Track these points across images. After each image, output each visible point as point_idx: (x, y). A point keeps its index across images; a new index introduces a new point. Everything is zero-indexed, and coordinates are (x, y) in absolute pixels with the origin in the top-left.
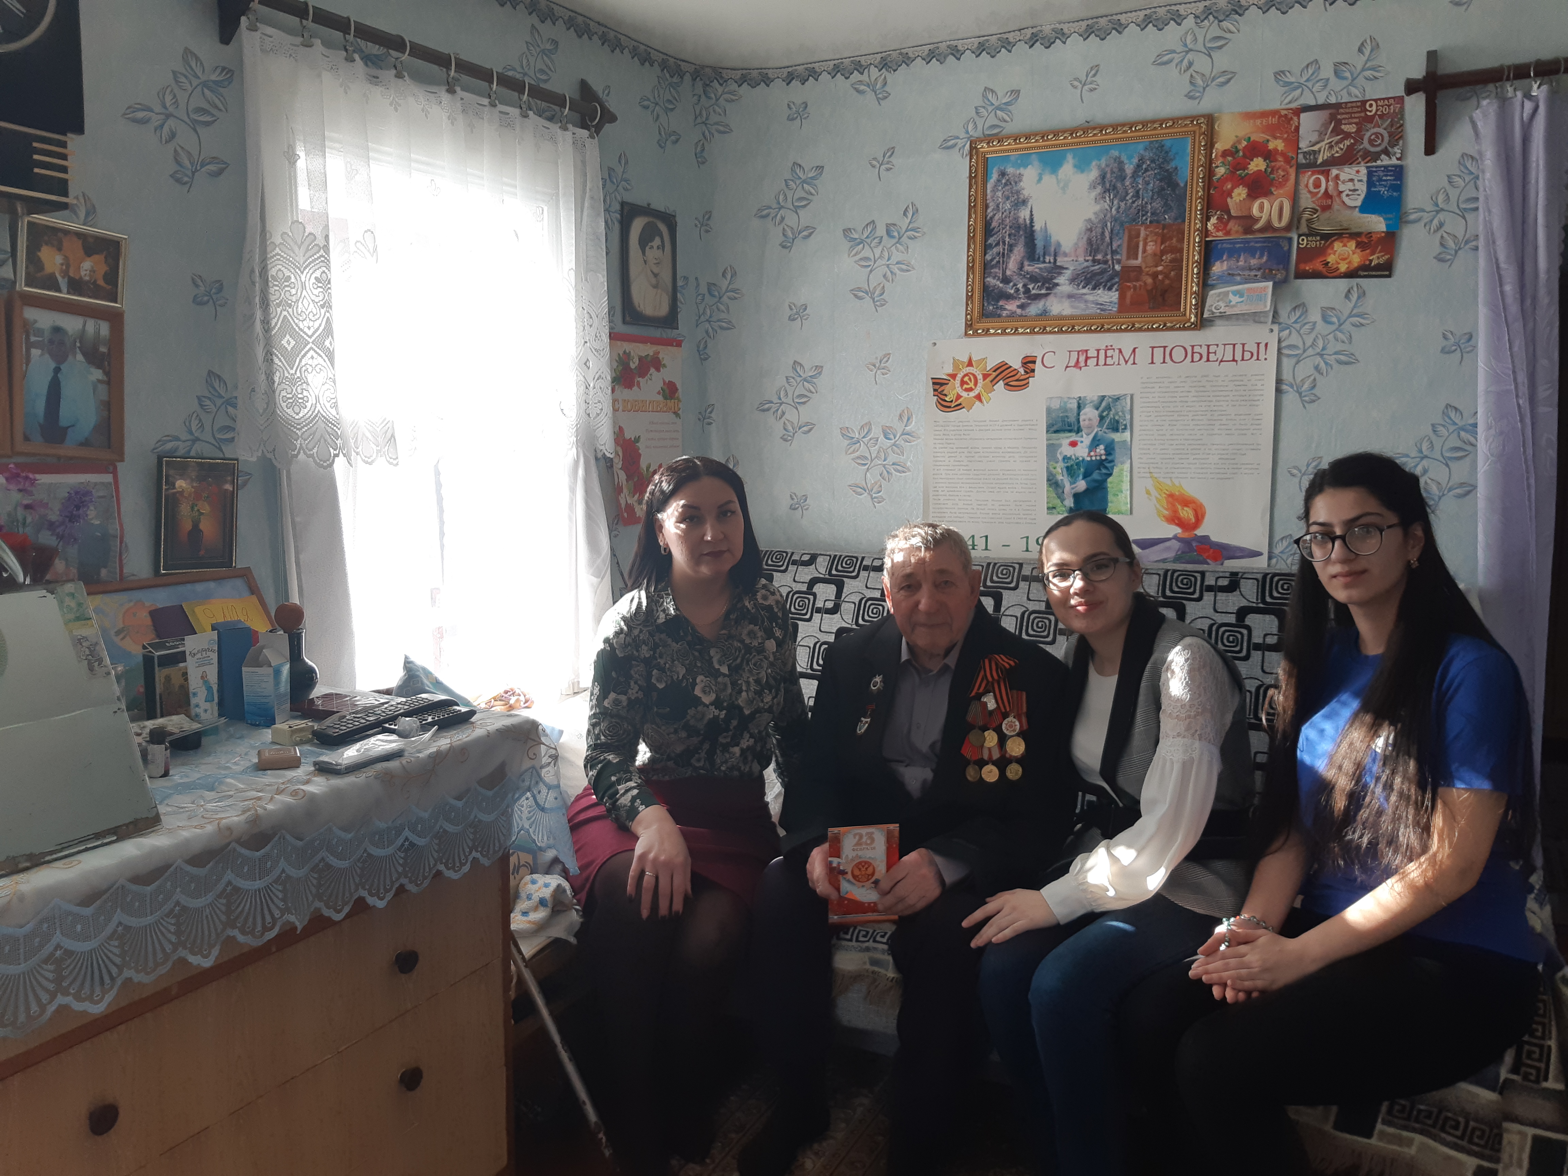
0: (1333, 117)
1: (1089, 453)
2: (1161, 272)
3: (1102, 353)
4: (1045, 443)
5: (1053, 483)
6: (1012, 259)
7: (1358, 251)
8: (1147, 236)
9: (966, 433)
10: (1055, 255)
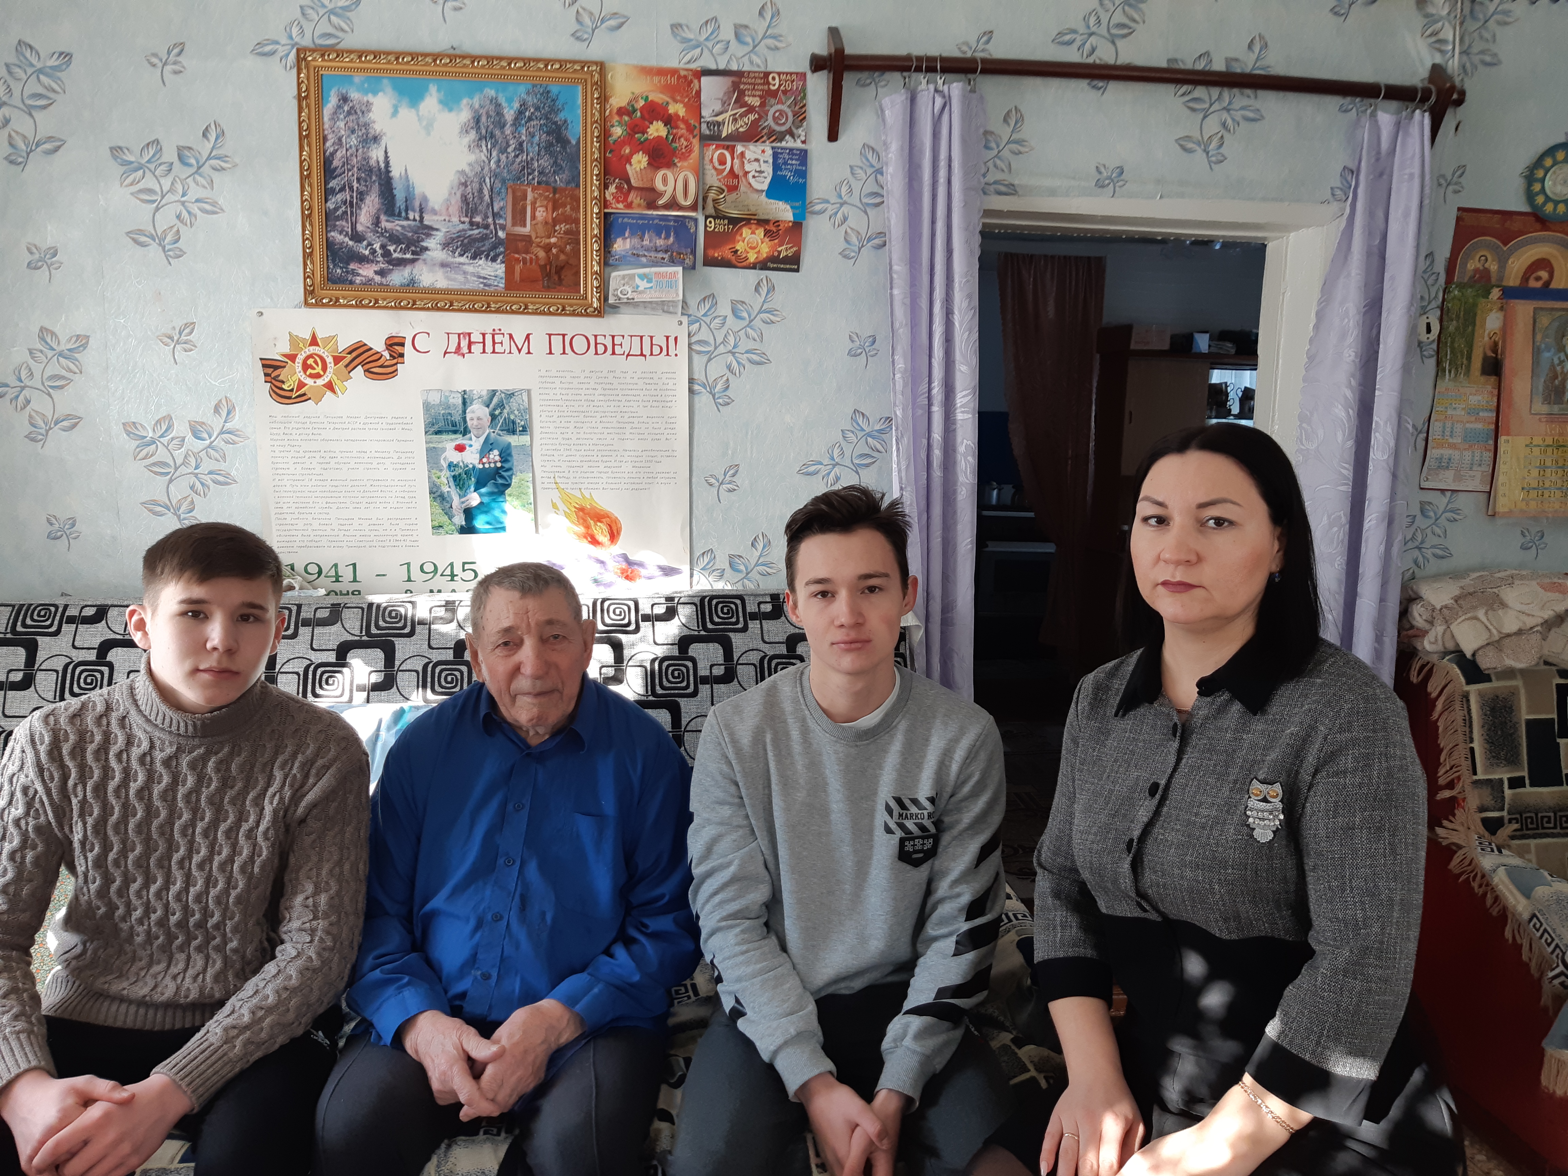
0: (735, 86)
1: (481, 460)
2: (555, 245)
3: (489, 338)
4: (424, 446)
5: (438, 496)
6: (364, 211)
7: (767, 240)
8: (536, 199)
9: (315, 432)
10: (421, 211)
